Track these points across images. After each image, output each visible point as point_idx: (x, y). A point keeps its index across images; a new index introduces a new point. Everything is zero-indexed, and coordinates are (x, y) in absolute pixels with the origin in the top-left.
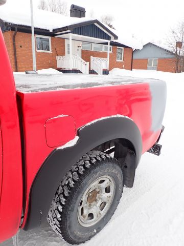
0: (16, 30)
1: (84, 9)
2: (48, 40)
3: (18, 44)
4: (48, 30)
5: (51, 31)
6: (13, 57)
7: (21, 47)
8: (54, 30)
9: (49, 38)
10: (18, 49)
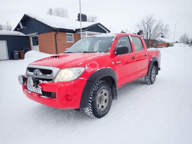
0: (58, 31)
1: (86, 16)
2: (72, 35)
3: (57, 39)
4: (73, 30)
5: (75, 30)
6: (55, 46)
7: (59, 40)
8: (76, 30)
9: (72, 34)
10: (58, 42)
